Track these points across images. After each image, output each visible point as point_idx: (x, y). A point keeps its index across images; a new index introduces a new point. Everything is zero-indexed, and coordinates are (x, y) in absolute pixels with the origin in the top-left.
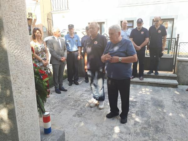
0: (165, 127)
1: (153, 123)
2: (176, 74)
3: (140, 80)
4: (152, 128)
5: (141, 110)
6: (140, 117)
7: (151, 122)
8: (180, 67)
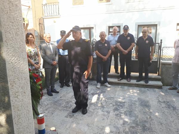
0: (152, 126)
1: (140, 122)
2: (161, 76)
3: (128, 81)
4: (139, 127)
5: (129, 110)
6: (129, 117)
7: (138, 121)
8: (164, 70)
